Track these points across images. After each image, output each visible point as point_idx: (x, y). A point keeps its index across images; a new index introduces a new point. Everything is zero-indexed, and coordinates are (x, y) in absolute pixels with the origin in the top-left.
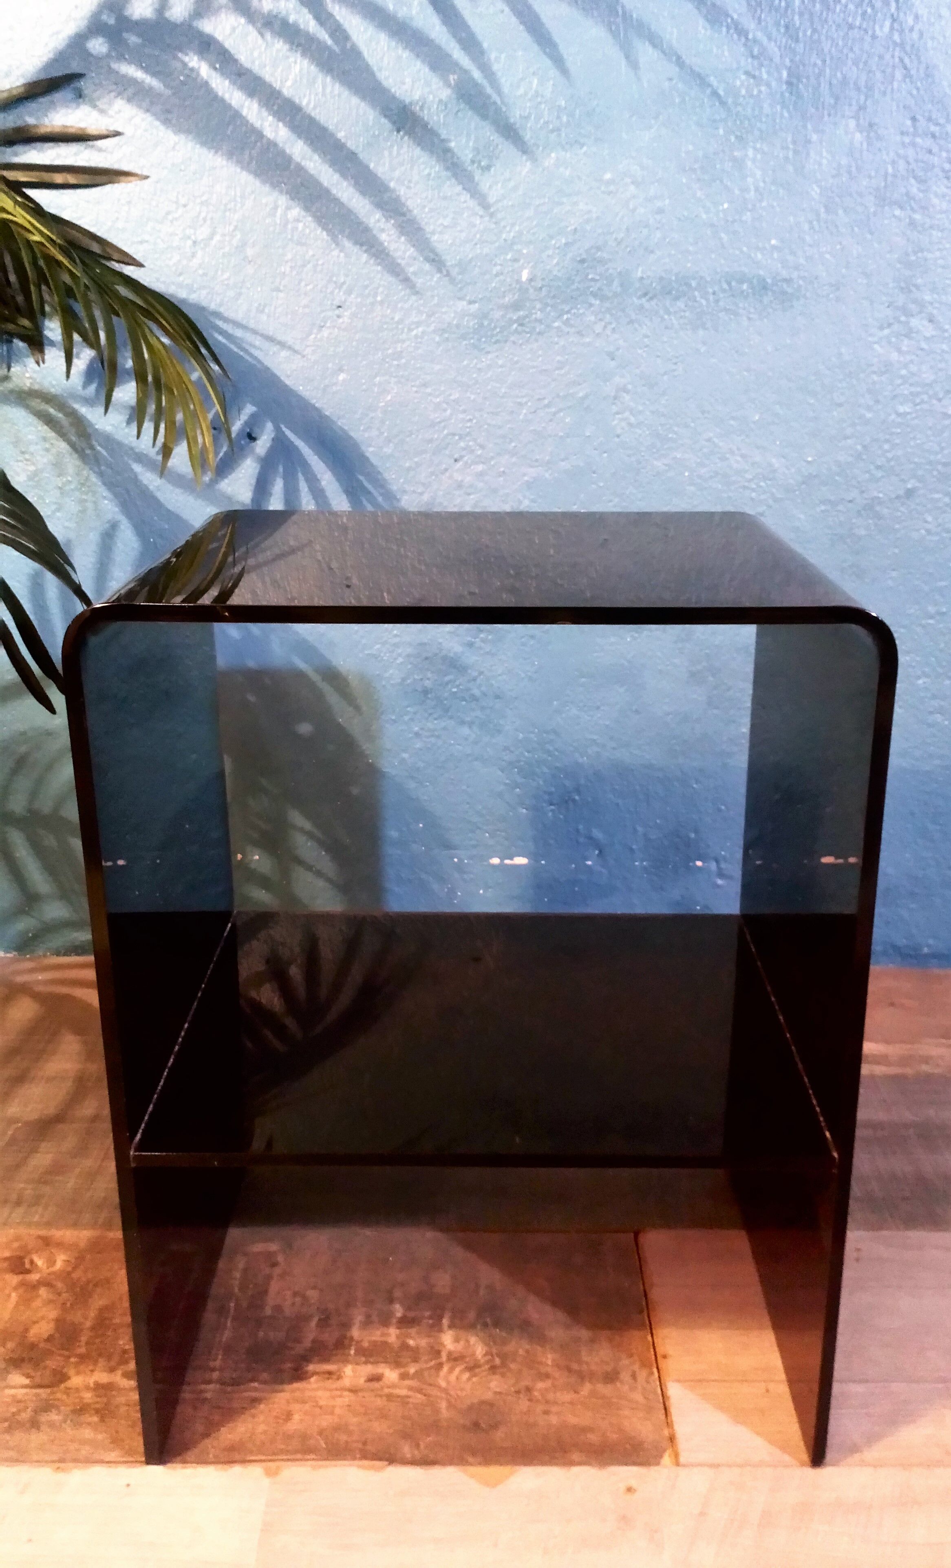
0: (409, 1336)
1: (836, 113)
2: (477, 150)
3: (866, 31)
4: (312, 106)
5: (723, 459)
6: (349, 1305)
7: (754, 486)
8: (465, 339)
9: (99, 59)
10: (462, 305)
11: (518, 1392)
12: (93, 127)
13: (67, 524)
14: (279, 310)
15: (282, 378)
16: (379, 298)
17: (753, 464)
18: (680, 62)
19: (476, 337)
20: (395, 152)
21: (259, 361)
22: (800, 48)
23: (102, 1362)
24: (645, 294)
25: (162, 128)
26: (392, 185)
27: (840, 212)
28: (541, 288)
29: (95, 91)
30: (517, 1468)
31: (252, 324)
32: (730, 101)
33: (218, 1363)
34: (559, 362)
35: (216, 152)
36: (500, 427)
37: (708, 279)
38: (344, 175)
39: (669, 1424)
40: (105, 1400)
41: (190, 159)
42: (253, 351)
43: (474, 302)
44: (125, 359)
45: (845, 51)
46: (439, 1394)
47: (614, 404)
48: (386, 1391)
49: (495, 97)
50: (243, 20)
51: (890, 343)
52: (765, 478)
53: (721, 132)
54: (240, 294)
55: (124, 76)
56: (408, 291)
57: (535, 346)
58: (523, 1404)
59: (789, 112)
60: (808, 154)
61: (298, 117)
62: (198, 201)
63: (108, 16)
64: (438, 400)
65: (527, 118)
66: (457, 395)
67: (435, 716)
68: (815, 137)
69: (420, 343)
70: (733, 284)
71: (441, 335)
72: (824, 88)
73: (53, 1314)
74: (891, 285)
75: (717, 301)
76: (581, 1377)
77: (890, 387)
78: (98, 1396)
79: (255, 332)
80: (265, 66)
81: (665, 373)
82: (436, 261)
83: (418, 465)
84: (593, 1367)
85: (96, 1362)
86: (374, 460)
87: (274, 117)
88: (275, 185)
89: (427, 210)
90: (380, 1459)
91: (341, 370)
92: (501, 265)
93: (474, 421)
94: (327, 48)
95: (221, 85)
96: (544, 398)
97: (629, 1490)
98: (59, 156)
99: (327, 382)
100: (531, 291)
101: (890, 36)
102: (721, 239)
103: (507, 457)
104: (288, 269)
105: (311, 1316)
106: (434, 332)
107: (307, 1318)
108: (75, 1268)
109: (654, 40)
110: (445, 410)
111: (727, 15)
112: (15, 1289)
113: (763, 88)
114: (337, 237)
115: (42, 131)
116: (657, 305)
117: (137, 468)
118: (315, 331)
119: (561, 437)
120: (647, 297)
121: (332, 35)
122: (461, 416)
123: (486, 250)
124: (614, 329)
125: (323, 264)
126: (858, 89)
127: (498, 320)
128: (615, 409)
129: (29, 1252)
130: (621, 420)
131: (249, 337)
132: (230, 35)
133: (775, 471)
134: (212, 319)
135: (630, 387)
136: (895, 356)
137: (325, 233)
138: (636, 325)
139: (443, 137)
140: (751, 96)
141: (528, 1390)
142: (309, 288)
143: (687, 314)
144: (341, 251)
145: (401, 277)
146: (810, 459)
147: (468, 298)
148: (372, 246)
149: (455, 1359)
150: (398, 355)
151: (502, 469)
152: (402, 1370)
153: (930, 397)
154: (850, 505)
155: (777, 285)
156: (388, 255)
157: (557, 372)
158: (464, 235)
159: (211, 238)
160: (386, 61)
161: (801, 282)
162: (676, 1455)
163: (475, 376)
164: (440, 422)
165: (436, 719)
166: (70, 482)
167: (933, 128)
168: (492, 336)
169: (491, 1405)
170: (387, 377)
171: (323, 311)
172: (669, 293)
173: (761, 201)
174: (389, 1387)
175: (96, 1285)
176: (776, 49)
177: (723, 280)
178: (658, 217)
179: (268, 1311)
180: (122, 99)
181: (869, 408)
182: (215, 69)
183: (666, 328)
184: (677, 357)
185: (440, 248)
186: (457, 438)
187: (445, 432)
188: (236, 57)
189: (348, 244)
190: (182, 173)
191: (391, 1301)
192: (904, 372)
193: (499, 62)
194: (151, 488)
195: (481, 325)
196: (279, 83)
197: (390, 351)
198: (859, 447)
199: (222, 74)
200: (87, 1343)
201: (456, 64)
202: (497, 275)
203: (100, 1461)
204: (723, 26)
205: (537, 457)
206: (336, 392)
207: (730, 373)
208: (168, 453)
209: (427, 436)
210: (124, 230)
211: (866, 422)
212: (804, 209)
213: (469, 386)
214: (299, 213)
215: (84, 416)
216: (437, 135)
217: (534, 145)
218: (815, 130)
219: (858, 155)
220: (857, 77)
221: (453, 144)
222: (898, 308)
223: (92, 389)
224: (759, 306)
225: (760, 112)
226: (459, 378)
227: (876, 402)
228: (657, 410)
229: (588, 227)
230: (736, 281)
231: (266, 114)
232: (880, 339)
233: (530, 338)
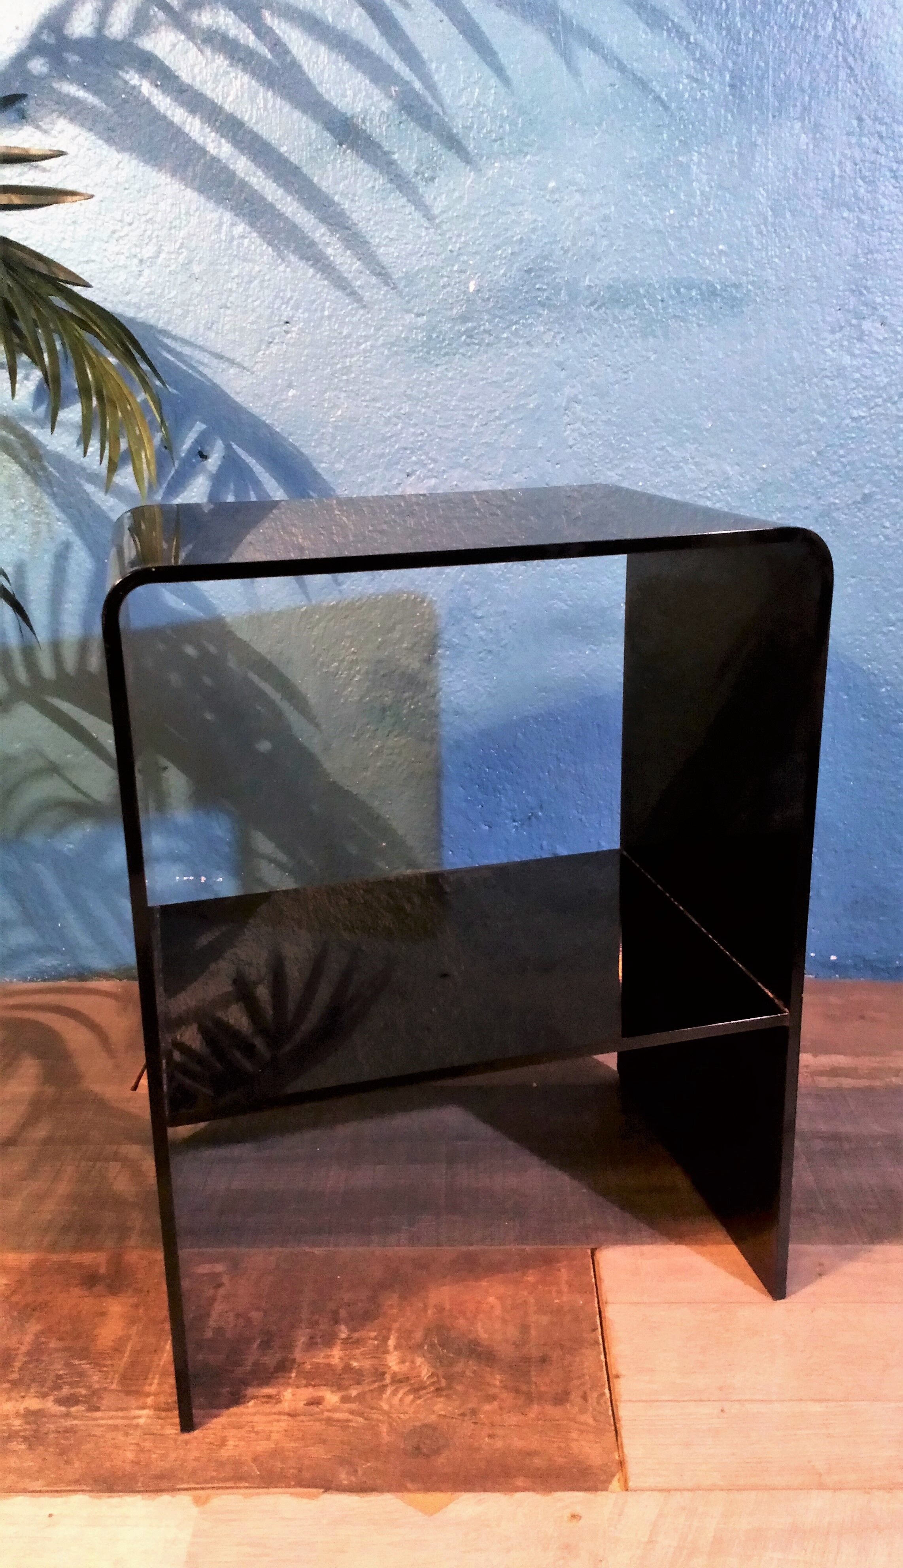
0: (354, 1358)
1: (780, 115)
2: (420, 162)
3: (808, 32)
4: (254, 121)
5: (677, 468)
6: (293, 1327)
8: (414, 352)
9: (40, 78)
10: (409, 318)
11: (463, 1415)
12: (37, 147)
13: (21, 547)
14: (227, 327)
15: (232, 395)
16: (326, 313)
17: (708, 472)
18: (622, 68)
19: (425, 350)
20: (338, 165)
21: (210, 380)
22: (742, 49)
23: (34, 1388)
24: (593, 304)
25: (105, 146)
26: (336, 198)
27: (788, 215)
28: (488, 299)
29: (38, 111)
30: (457, 1494)
31: (200, 342)
32: (673, 105)
33: (153, 1388)
34: (508, 373)
35: (160, 170)
36: (453, 441)
37: (657, 286)
38: (288, 191)
39: (619, 1446)
40: (34, 1427)
41: (134, 176)
42: (201, 368)
43: (423, 315)
44: (69, 378)
45: (788, 51)
46: (381, 1418)
47: (565, 414)
48: (326, 1414)
49: (437, 108)
50: (183, 37)
51: (842, 346)
52: (719, 487)
53: (665, 136)
54: (188, 312)
55: (67, 95)
56: (355, 305)
57: (484, 357)
58: (467, 1427)
59: (731, 114)
60: (753, 158)
61: (241, 132)
62: (144, 219)
63: (49, 36)
64: (388, 414)
65: (470, 128)
66: (407, 409)
67: (395, 733)
68: (760, 141)
69: (369, 357)
70: (682, 290)
71: (390, 349)
72: (768, 89)
74: (841, 288)
75: (665, 308)
76: (530, 1399)
77: (843, 392)
78: (28, 1423)
79: (202, 349)
80: (206, 82)
81: (617, 382)
82: (382, 274)
83: (372, 479)
84: (543, 1389)
85: (29, 1387)
86: (326, 477)
87: (217, 132)
88: (219, 202)
89: (372, 223)
90: (316, 1487)
91: (290, 386)
92: (448, 277)
93: (426, 435)
94: (269, 62)
95: (162, 102)
96: (495, 410)
97: (574, 1516)
99: (276, 398)
100: (479, 302)
101: (832, 36)
102: (667, 245)
103: (459, 470)
104: (235, 286)
105: (254, 1338)
106: (383, 345)
107: (249, 1341)
108: (14, 1292)
109: (595, 45)
110: (396, 425)
111: (667, 18)
113: (706, 92)
114: (282, 251)
116: (605, 312)
117: (90, 488)
118: (263, 347)
119: (513, 449)
120: (595, 306)
121: (271, 51)
122: (412, 430)
123: (432, 262)
124: (563, 338)
125: (269, 280)
126: (803, 90)
127: (446, 332)
128: (566, 419)
130: (573, 430)
131: (198, 355)
132: (171, 51)
133: (729, 479)
134: (160, 337)
135: (580, 397)
136: (847, 360)
137: (270, 249)
138: (585, 334)
139: (386, 149)
140: (695, 100)
141: (474, 1412)
142: (256, 303)
143: (636, 322)
144: (287, 266)
145: (348, 291)
146: (764, 466)
147: (415, 311)
148: (317, 261)
149: (400, 1381)
150: (347, 370)
151: (455, 483)
152: (343, 1393)
153: (885, 401)
154: (807, 511)
155: (726, 290)
156: (334, 269)
157: (507, 383)
158: (410, 247)
159: (157, 257)
160: (326, 74)
161: (750, 287)
162: (626, 1481)
163: (424, 389)
164: (391, 436)
165: (396, 737)
166: (23, 504)
167: (879, 127)
168: (441, 348)
169: (434, 1428)
170: (336, 393)
171: (270, 327)
172: (618, 301)
173: (707, 206)
174: (328, 1411)
176: (718, 52)
177: (672, 286)
178: (604, 224)
179: (209, 1334)
180: (65, 118)
181: (823, 413)
182: (157, 86)
183: (616, 336)
184: (627, 366)
185: (386, 261)
186: (408, 452)
187: (396, 447)
188: (176, 73)
189: (292, 258)
190: (126, 192)
191: (336, 1321)
192: (857, 376)
193: (439, 74)
194: (104, 508)
195: (430, 338)
196: (220, 98)
197: (339, 366)
198: (813, 453)
199: (164, 92)
200: (20, 1369)
201: (397, 75)
202: (443, 287)
203: (25, 1491)
204: (663, 30)
205: (490, 470)
206: (287, 408)
207: (681, 381)
208: (113, 468)
209: (379, 451)
210: (71, 250)
211: (821, 428)
212: (751, 214)
213: (419, 400)
214: (244, 229)
215: (35, 438)
216: (380, 147)
217: (477, 154)
218: (760, 132)
219: (804, 157)
220: (801, 78)
221: (396, 156)
222: (849, 311)
223: (42, 410)
224: (708, 312)
225: (705, 116)
226: (409, 392)
227: (831, 406)
228: (609, 419)
229: (534, 237)
230: (685, 287)
231: (209, 130)
232: (832, 342)
233: (478, 350)
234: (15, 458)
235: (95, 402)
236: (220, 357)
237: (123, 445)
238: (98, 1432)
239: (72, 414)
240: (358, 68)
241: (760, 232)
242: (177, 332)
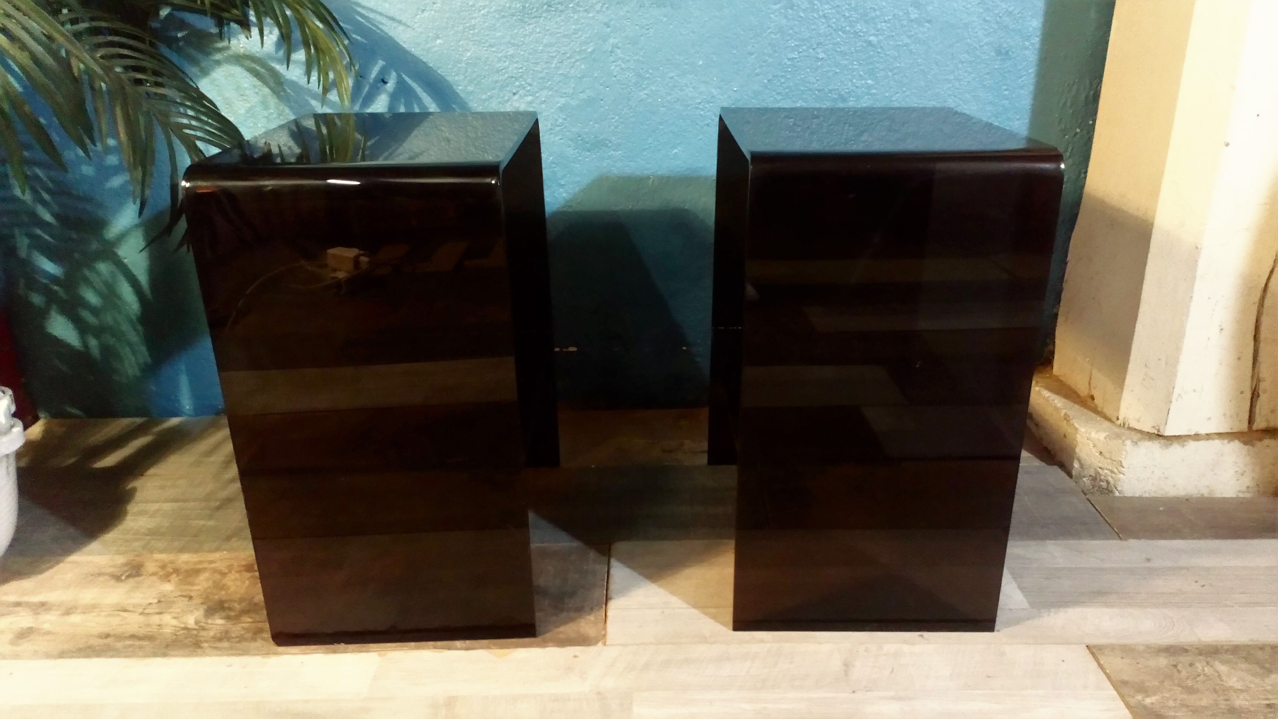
5: (682, 90)
7: (702, 107)
8: (514, 16)
15: (401, 43)
17: (701, 93)
19: (521, 14)
21: (385, 33)
31: (380, 9)
34: (574, 29)
36: (541, 72)
39: (605, 629)
42: (381, 26)
44: (296, 34)
47: (611, 55)
52: (708, 102)
57: (559, 19)
64: (500, 55)
66: (512, 52)
69: (486, 19)
71: (499, 14)
77: (783, 42)
79: (381, 14)
81: (642, 35)
83: (491, 97)
84: (570, 606)
86: (462, 95)
91: (437, 37)
93: (524, 68)
96: (567, 53)
97: (575, 656)
99: (429, 45)
106: (495, 11)
110: (505, 62)
117: (312, 100)
118: (420, 13)
119: (579, 78)
122: (516, 65)
124: (607, 7)
128: (612, 59)
130: (616, 66)
131: (379, 18)
133: (713, 97)
134: (354, 6)
135: (620, 45)
136: (784, 21)
150: (473, 27)
151: (544, 99)
153: (808, 48)
157: (574, 36)
162: (605, 642)
163: (522, 39)
164: (502, 70)
168: (531, 13)
170: (467, 41)
181: (770, 56)
184: (648, 25)
186: (514, 79)
187: (506, 76)
192: (791, 32)
195: (524, 7)
197: (468, 25)
198: (766, 81)
206: (436, 52)
207: (682, 35)
208: (326, 91)
209: (495, 78)
211: (770, 65)
213: (518, 46)
215: (276, 70)
223: (281, 53)
226: (512, 41)
227: (775, 51)
228: (638, 59)
233: (555, 14)
234: (264, 82)
235: (313, 51)
236: (393, 19)
237: (331, 75)
239: (300, 55)
242: (364, 3)
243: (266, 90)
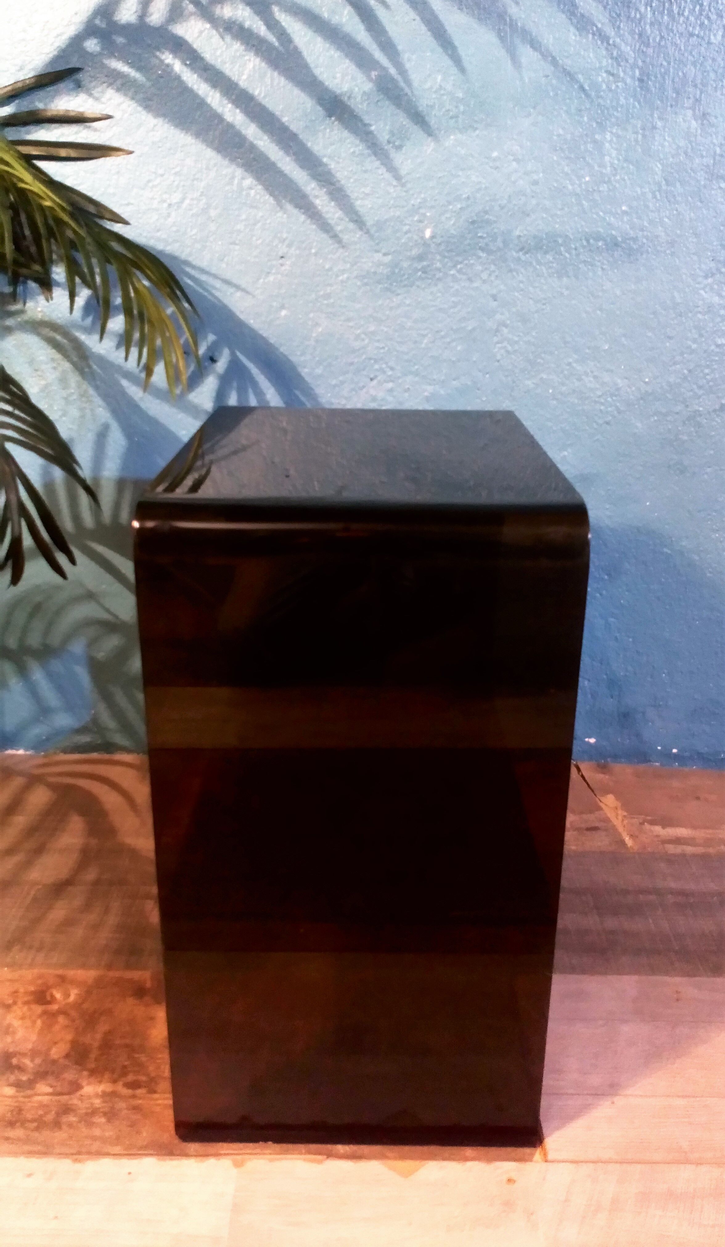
1: (677, 105)
2: (392, 133)
3: (704, 38)
4: (263, 95)
5: (579, 380)
7: (603, 401)
8: (380, 284)
9: (94, 55)
10: (378, 256)
12: (90, 111)
13: (69, 424)
14: (236, 259)
15: (238, 313)
16: (314, 251)
17: (603, 384)
18: (554, 62)
19: (389, 282)
20: (327, 135)
21: (219, 301)
22: (650, 51)
23: (107, 1075)
24: (523, 249)
25: (144, 113)
26: (325, 160)
27: (678, 184)
28: (440, 244)
29: (91, 82)
30: (425, 1162)
31: (214, 270)
32: (593, 94)
34: (453, 302)
35: (187, 133)
36: (406, 354)
37: (572, 237)
38: (287, 153)
40: (110, 1104)
41: (166, 137)
42: (214, 291)
43: (388, 254)
44: (116, 297)
45: (686, 55)
47: (496, 335)
49: (407, 90)
50: (208, 26)
51: (712, 289)
52: (612, 395)
53: (586, 119)
54: (206, 247)
55: (115, 70)
56: (336, 245)
57: (434, 289)
59: (639, 103)
60: (654, 137)
61: (252, 104)
62: (173, 171)
63: (101, 21)
64: (359, 331)
65: (433, 107)
66: (374, 328)
68: (659, 124)
69: (346, 286)
70: (591, 241)
71: (362, 281)
72: (668, 82)
73: (69, 1037)
74: (715, 243)
75: (578, 255)
77: (711, 325)
78: (105, 1102)
79: (215, 276)
80: (225, 63)
81: (537, 312)
82: (358, 221)
83: (342, 383)
85: (102, 1075)
86: (308, 379)
87: (233, 104)
88: (233, 160)
90: (321, 1154)
91: (283, 307)
92: (410, 225)
93: (386, 349)
94: (275, 48)
95: (191, 78)
96: (442, 331)
97: (510, 1180)
98: (63, 135)
99: (272, 317)
100: (433, 245)
102: (582, 205)
103: (411, 377)
104: (243, 227)
106: (356, 277)
108: (85, 1000)
109: (535, 44)
110: (363, 340)
111: (594, 25)
112: (40, 1016)
113: (621, 84)
114: (281, 201)
115: (49, 114)
116: (531, 257)
117: (124, 382)
118: (264, 276)
119: (453, 362)
120: (523, 252)
121: (278, 39)
122: (377, 344)
123: (398, 213)
124: (497, 276)
125: (270, 223)
126: (695, 86)
127: (406, 269)
128: (495, 339)
129: (49, 987)
130: (501, 348)
131: (212, 281)
132: (198, 37)
133: (618, 389)
134: (183, 266)
135: (508, 322)
136: (716, 299)
137: (271, 198)
138: (515, 273)
139: (366, 121)
140: (611, 90)
142: (259, 242)
143: (554, 265)
144: (285, 213)
145: (331, 234)
146: (647, 380)
147: (383, 251)
148: (309, 209)
150: (328, 296)
151: (407, 387)
154: (678, 416)
155: (626, 242)
156: (321, 216)
157: (452, 310)
158: (381, 200)
159: (183, 202)
160: (321, 60)
161: (645, 241)
162: (545, 1153)
163: (388, 312)
164: (360, 349)
166: (73, 393)
168: (401, 281)
170: (319, 314)
171: (269, 260)
172: (541, 248)
173: (615, 175)
175: (101, 1014)
176: (631, 53)
177: (583, 238)
178: (534, 188)
180: (113, 89)
181: (694, 341)
182: (186, 65)
183: (538, 276)
184: (546, 299)
185: (362, 211)
186: (372, 362)
188: (202, 55)
189: (289, 207)
190: (160, 149)
193: (410, 60)
195: (393, 273)
196: (236, 76)
197: (322, 293)
198: (686, 371)
199: (192, 69)
200: (96, 1060)
201: (377, 62)
202: (406, 233)
203: (107, 1154)
204: (588, 32)
205: (435, 377)
206: (280, 325)
207: (586, 312)
208: (150, 373)
209: (350, 360)
210: (114, 194)
211: (693, 351)
212: (649, 183)
213: (382, 320)
214: (252, 182)
215: (83, 343)
216: (361, 120)
217: (437, 129)
218: (660, 118)
219: (693, 139)
220: (695, 76)
221: (373, 128)
222: (719, 261)
223: (93, 320)
224: (611, 259)
225: (618, 103)
226: (375, 315)
227: (701, 336)
228: (529, 341)
229: (478, 195)
230: (594, 239)
231: (226, 102)
232: (706, 286)
233: (431, 283)
234: (66, 356)
235: (136, 315)
236: (229, 283)
237: (159, 343)
238: (158, 1109)
239: (118, 323)
240: (347, 56)
241: (655, 197)
242: (197, 263)
243: (67, 365)
